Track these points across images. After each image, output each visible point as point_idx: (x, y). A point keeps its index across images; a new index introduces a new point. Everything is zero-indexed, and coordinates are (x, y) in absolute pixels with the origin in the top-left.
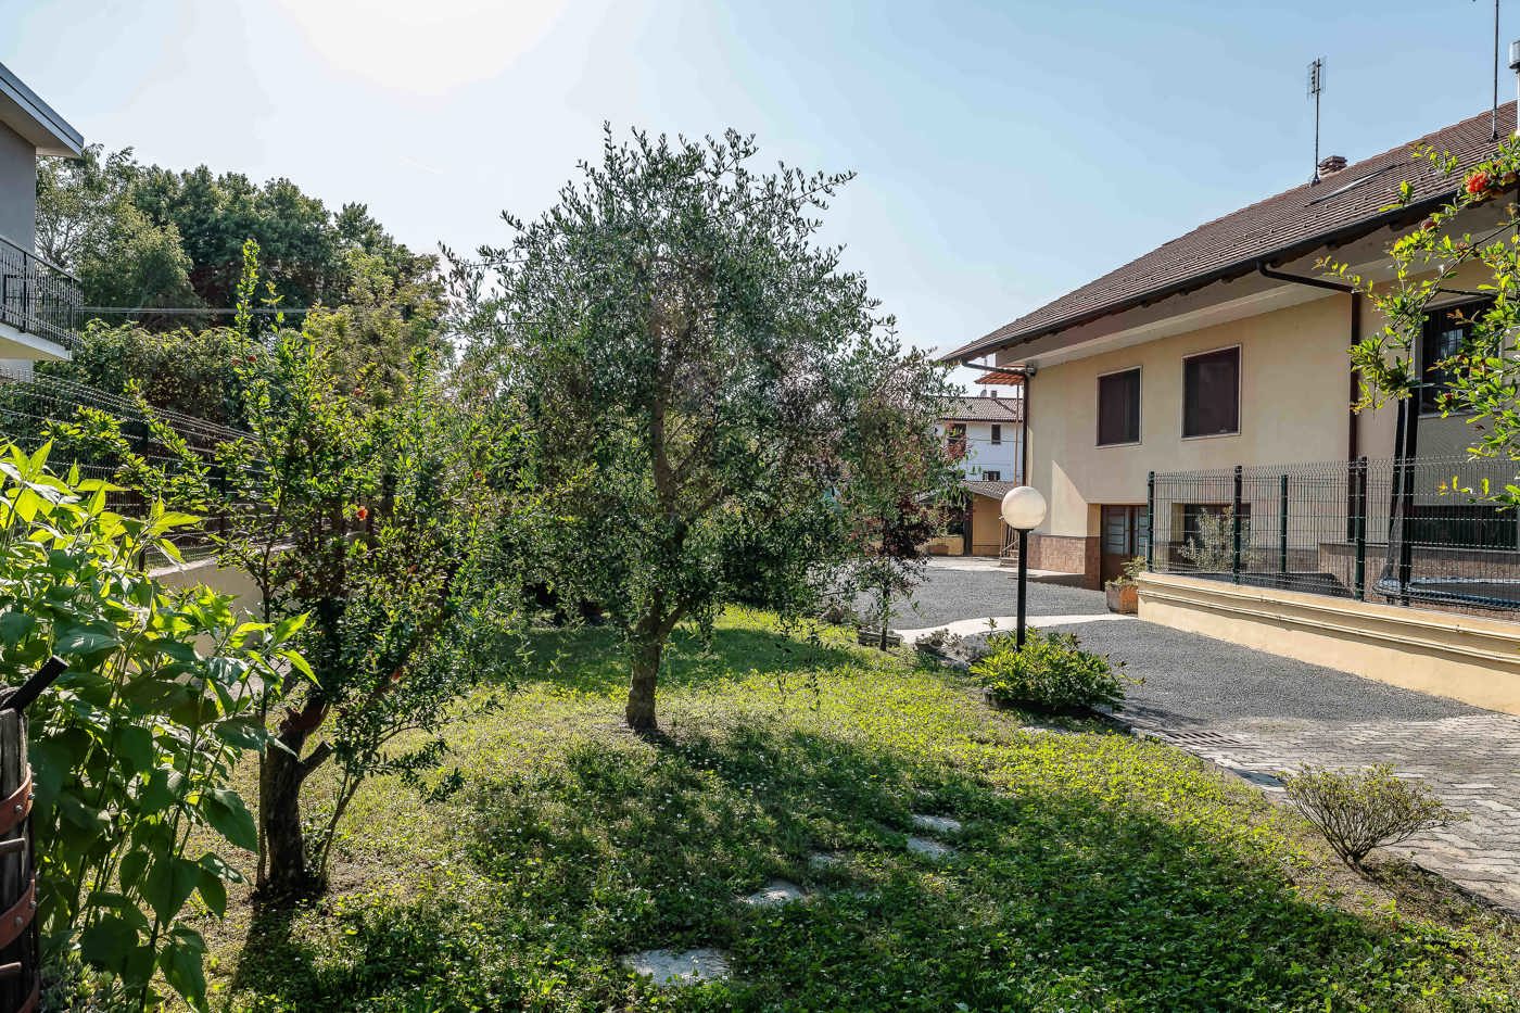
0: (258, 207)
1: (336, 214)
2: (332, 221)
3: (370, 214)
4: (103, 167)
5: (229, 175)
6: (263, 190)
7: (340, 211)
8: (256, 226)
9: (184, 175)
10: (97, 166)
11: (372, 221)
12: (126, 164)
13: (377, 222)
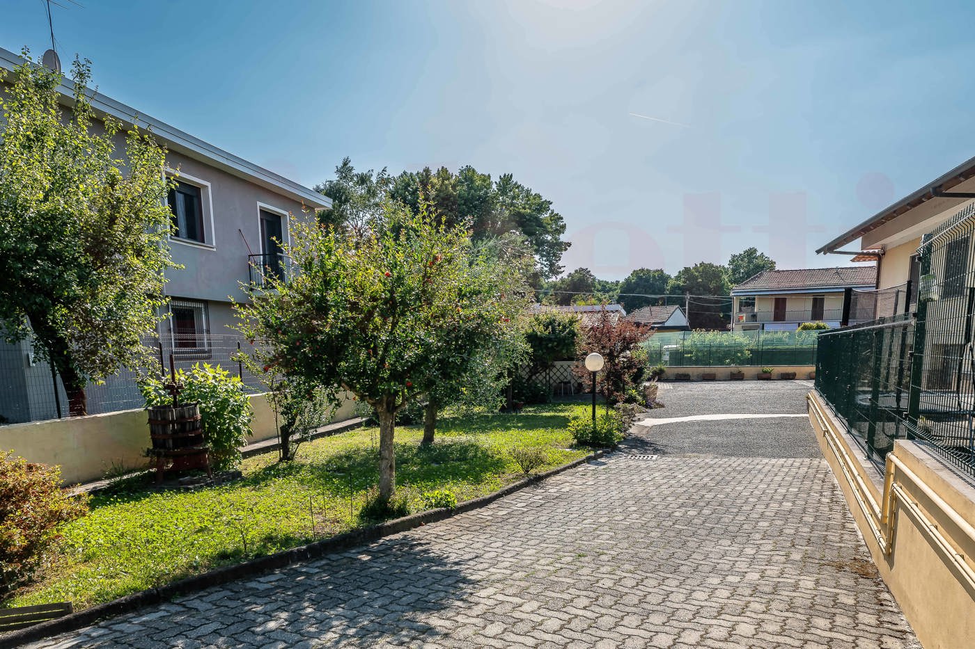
0: (454, 187)
1: (496, 182)
2: (494, 186)
3: (514, 179)
4: (375, 182)
5: (443, 168)
6: (458, 174)
7: (498, 180)
8: (452, 198)
9: (418, 173)
10: (371, 182)
11: (516, 183)
12: (385, 177)
13: (519, 183)
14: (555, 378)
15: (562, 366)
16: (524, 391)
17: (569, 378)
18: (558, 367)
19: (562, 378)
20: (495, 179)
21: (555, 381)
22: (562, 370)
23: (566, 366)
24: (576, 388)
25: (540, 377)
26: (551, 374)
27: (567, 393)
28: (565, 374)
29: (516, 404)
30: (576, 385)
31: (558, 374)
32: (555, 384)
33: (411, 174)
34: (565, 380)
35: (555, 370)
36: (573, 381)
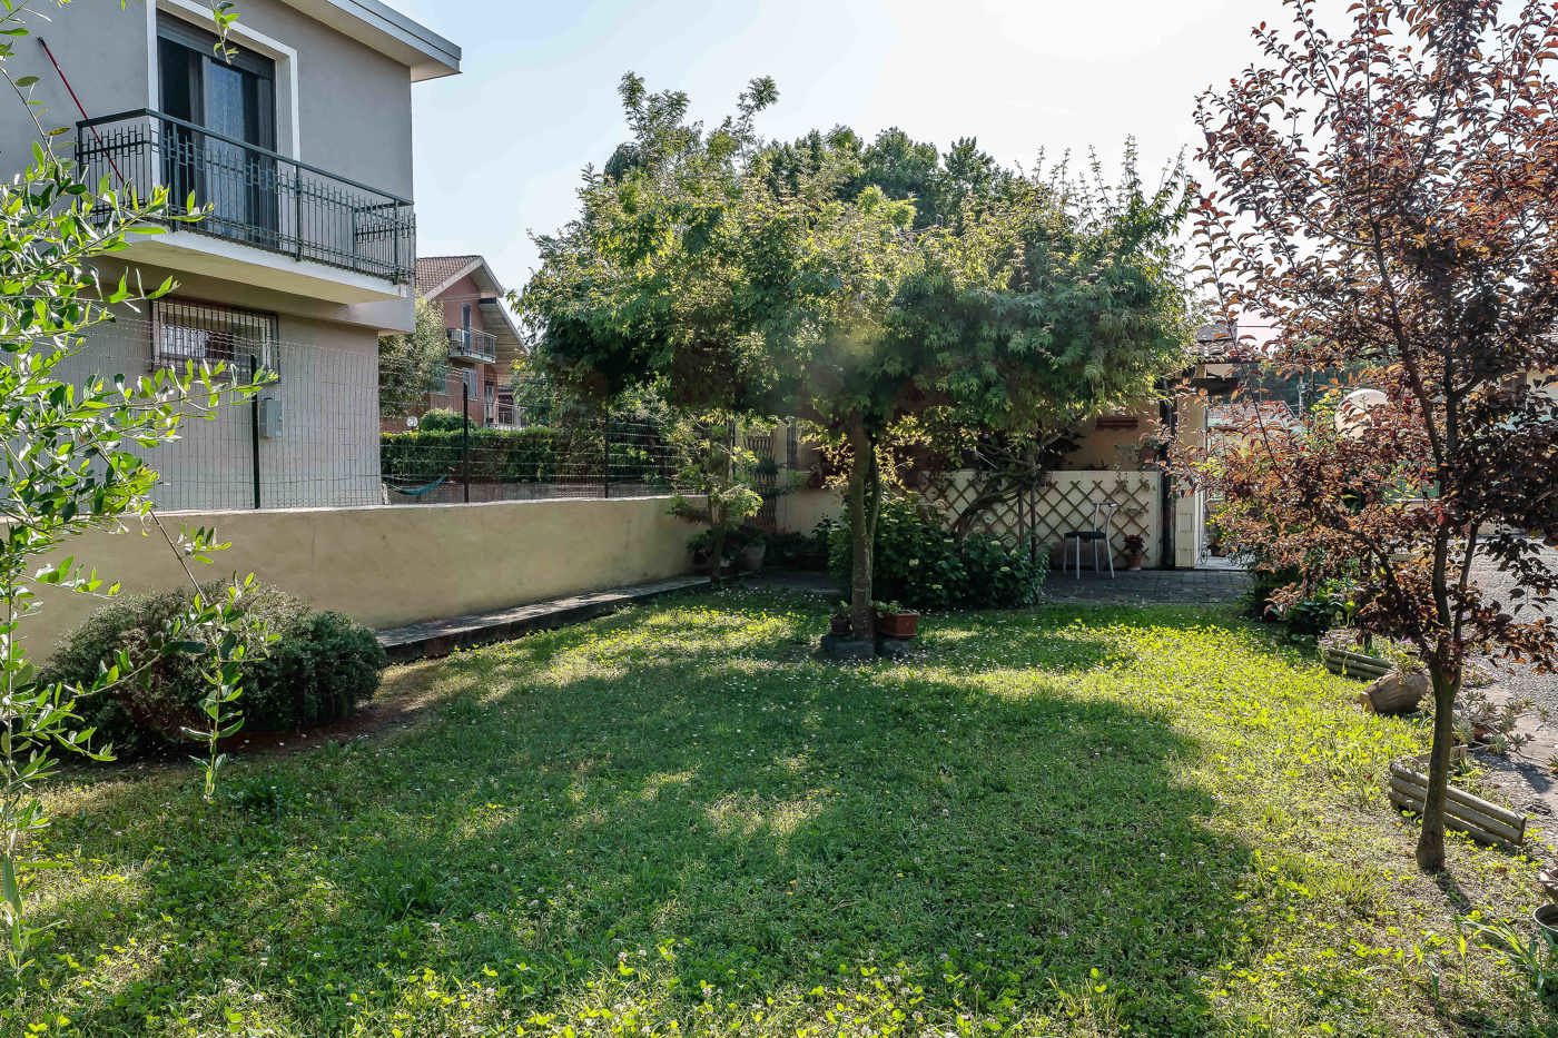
1: (945, 155)
2: (941, 163)
3: (980, 148)
9: (798, 143)
13: (988, 156)
14: (1053, 519)
15: (1075, 486)
16: (943, 563)
17: (1098, 521)
18: (1064, 487)
19: (1075, 520)
20: (944, 148)
21: (1053, 531)
22: (1075, 497)
23: (1086, 486)
24: (1120, 553)
25: (1004, 519)
26: (1042, 508)
27: (1092, 568)
28: (1086, 509)
29: (890, 618)
30: (1120, 543)
31: (1064, 508)
32: (1053, 540)
33: (786, 144)
34: (1086, 528)
35: (1053, 497)
36: (1110, 531)
